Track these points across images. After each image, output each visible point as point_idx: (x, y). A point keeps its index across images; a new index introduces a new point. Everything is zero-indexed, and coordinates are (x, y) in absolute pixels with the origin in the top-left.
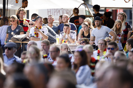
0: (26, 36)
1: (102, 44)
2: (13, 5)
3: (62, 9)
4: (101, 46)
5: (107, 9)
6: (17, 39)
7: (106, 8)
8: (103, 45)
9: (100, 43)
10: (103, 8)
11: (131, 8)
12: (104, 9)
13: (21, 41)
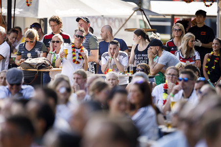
0: (45, 59)
1: (173, 75)
2: (21, 10)
3: (103, 16)
4: (172, 78)
5: (175, 17)
6: (31, 66)
7: (173, 16)
8: (174, 77)
9: (170, 74)
10: (169, 15)
11: (216, 16)
12: (170, 17)
13: (36, 68)
